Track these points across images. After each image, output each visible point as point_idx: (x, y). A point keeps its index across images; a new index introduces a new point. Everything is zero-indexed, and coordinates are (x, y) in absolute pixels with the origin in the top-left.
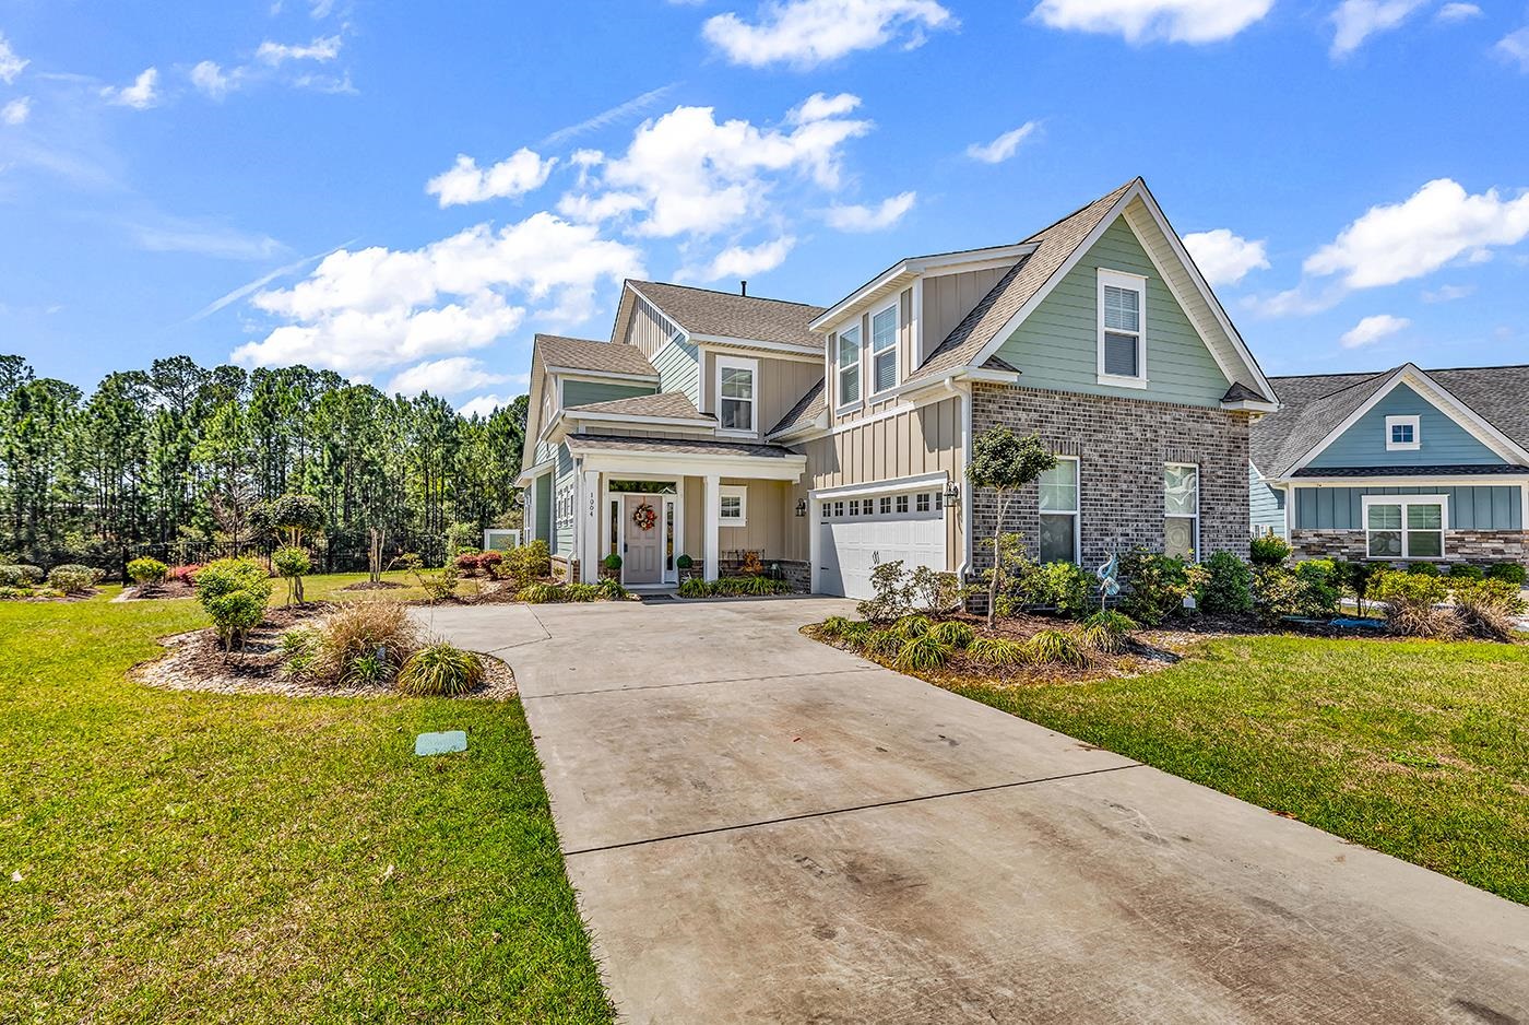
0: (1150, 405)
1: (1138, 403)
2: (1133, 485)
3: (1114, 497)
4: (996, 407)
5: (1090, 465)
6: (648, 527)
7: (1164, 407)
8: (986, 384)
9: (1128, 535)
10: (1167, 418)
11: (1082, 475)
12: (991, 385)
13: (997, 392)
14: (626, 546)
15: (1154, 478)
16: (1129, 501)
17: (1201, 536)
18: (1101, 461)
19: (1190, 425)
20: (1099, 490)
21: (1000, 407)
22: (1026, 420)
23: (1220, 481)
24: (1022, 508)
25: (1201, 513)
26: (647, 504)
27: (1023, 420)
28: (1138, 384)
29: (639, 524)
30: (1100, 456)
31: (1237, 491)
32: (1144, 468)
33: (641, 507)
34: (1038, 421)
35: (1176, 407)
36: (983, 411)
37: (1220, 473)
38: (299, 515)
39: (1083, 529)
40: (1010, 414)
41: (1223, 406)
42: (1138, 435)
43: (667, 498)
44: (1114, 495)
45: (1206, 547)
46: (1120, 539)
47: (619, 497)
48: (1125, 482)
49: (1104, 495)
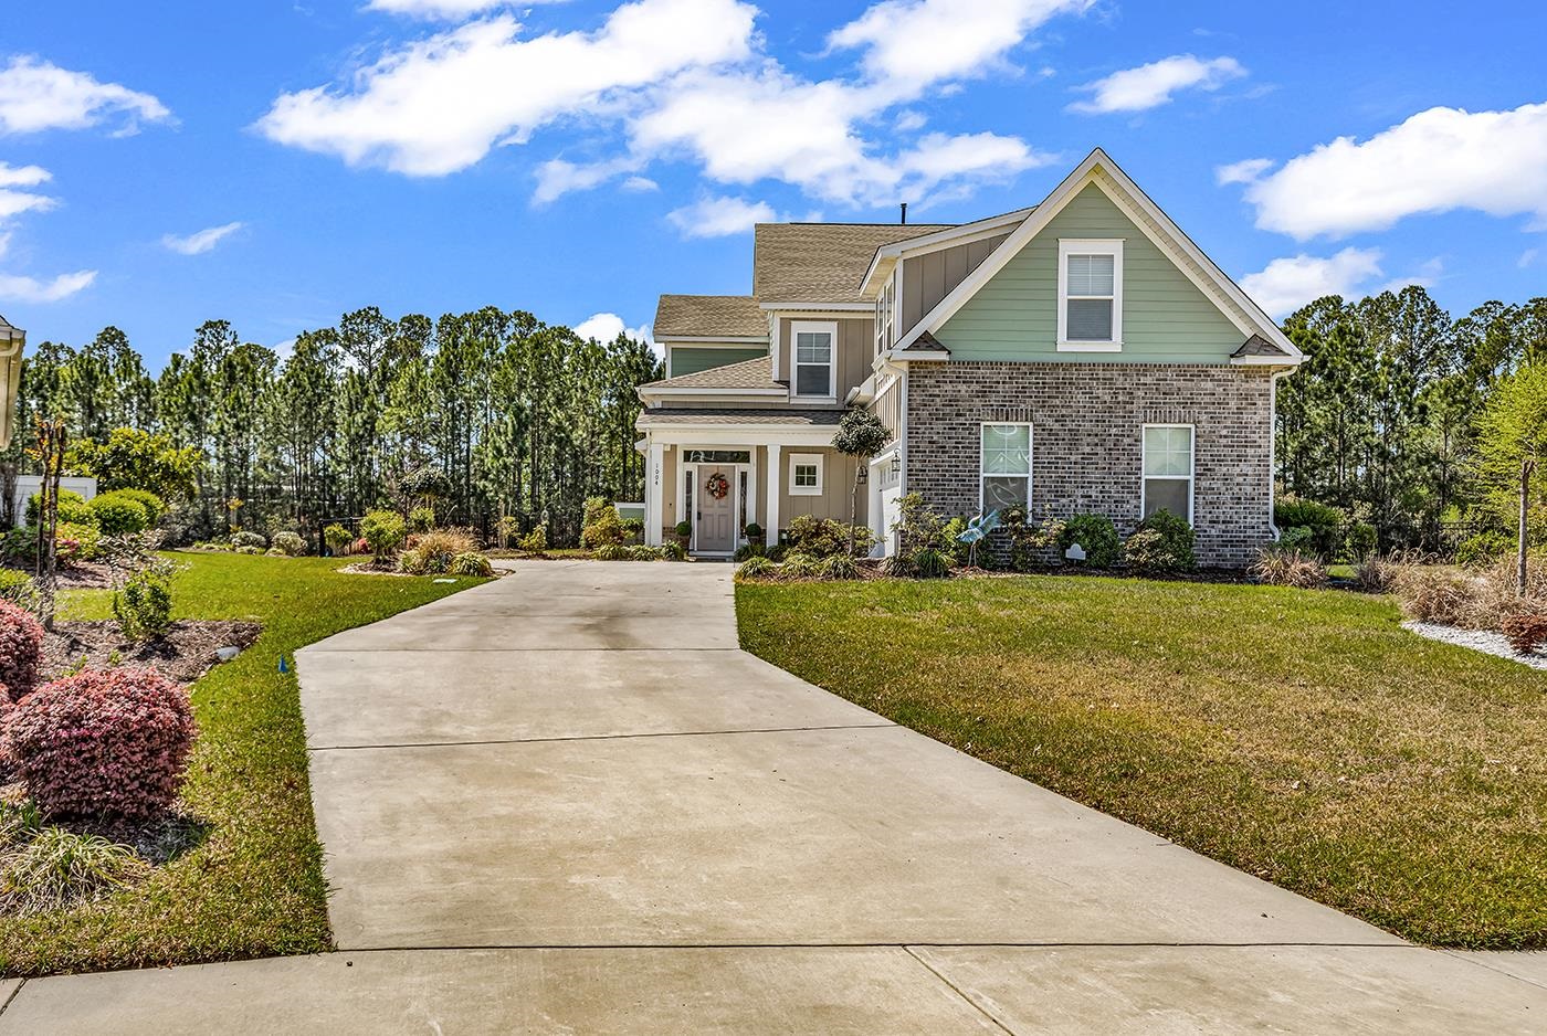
0: (1123, 367)
1: (1107, 366)
2: (1099, 448)
3: (1073, 460)
4: (933, 382)
5: (1043, 430)
6: (721, 496)
7: (1144, 368)
8: (921, 362)
9: (1091, 496)
10: (1148, 380)
11: (1034, 439)
12: (926, 362)
13: (934, 368)
14: (699, 514)
15: (1126, 440)
16: (1092, 464)
17: (1196, 498)
18: (1057, 426)
19: (1182, 384)
20: (1053, 454)
21: (937, 382)
22: (967, 391)
23: (1224, 441)
24: (960, 471)
25: (1197, 474)
26: (721, 473)
27: (963, 392)
28: (1113, 347)
29: (712, 492)
30: (1056, 421)
31: (1250, 451)
32: (1114, 431)
33: (713, 477)
34: (981, 392)
35: (1158, 367)
36: (918, 386)
37: (1224, 432)
38: (430, 485)
39: (1034, 491)
40: (949, 387)
41: (1233, 361)
42: (1108, 398)
43: (740, 467)
44: (1073, 458)
45: (1201, 509)
46: (1080, 501)
47: (692, 467)
48: (1088, 445)
49: (1060, 458)
